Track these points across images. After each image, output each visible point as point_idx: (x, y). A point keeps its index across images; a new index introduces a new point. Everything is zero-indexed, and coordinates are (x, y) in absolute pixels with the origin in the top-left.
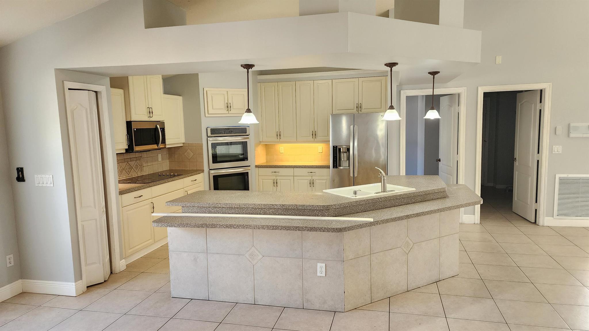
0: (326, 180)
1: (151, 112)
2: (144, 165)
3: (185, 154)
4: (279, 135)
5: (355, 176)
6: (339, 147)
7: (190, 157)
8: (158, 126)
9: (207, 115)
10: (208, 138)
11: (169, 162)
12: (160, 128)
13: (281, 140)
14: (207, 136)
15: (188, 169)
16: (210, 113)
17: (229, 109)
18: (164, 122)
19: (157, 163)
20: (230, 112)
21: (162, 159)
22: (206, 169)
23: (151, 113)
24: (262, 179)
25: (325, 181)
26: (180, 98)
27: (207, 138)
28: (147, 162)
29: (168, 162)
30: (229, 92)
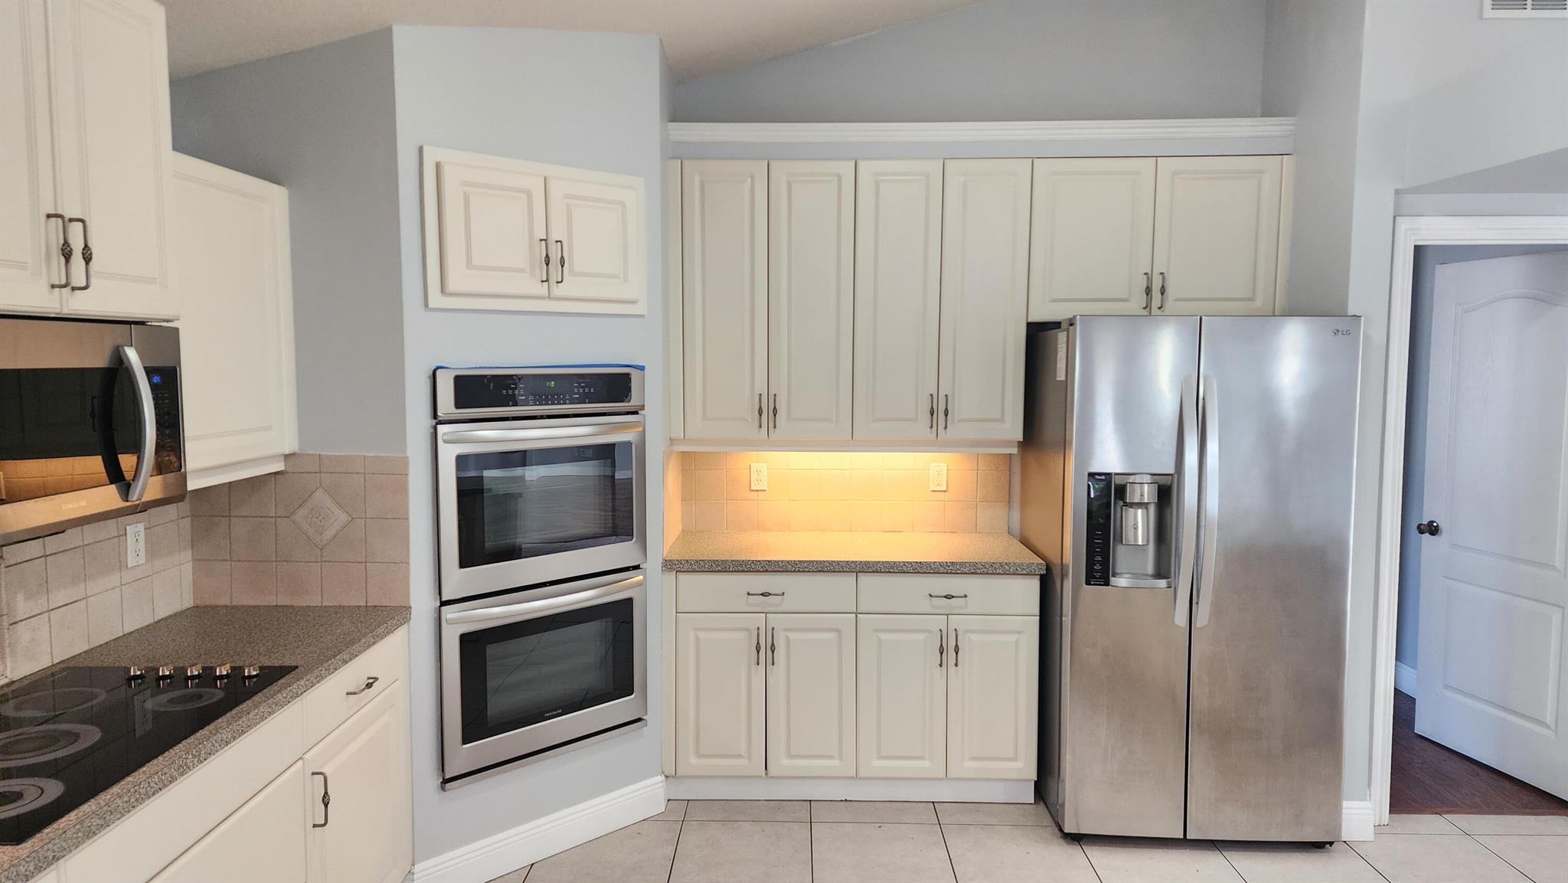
0: (1020, 632)
1: (77, 246)
2: (23, 606)
3: (296, 518)
4: (768, 412)
5: (1198, 626)
6: (1119, 480)
7: (328, 535)
8: (132, 355)
9: (436, 299)
10: (439, 427)
11: (194, 560)
12: (149, 372)
13: (775, 435)
14: (435, 415)
15: (314, 601)
16: (452, 285)
17: (555, 275)
18: (176, 330)
19: (114, 579)
20: (558, 291)
21: (152, 552)
22: (421, 599)
23: (77, 259)
24: (696, 629)
25: (1014, 637)
26: (278, 194)
27: (435, 429)
28: (45, 587)
29: (190, 565)
30: (553, 186)
